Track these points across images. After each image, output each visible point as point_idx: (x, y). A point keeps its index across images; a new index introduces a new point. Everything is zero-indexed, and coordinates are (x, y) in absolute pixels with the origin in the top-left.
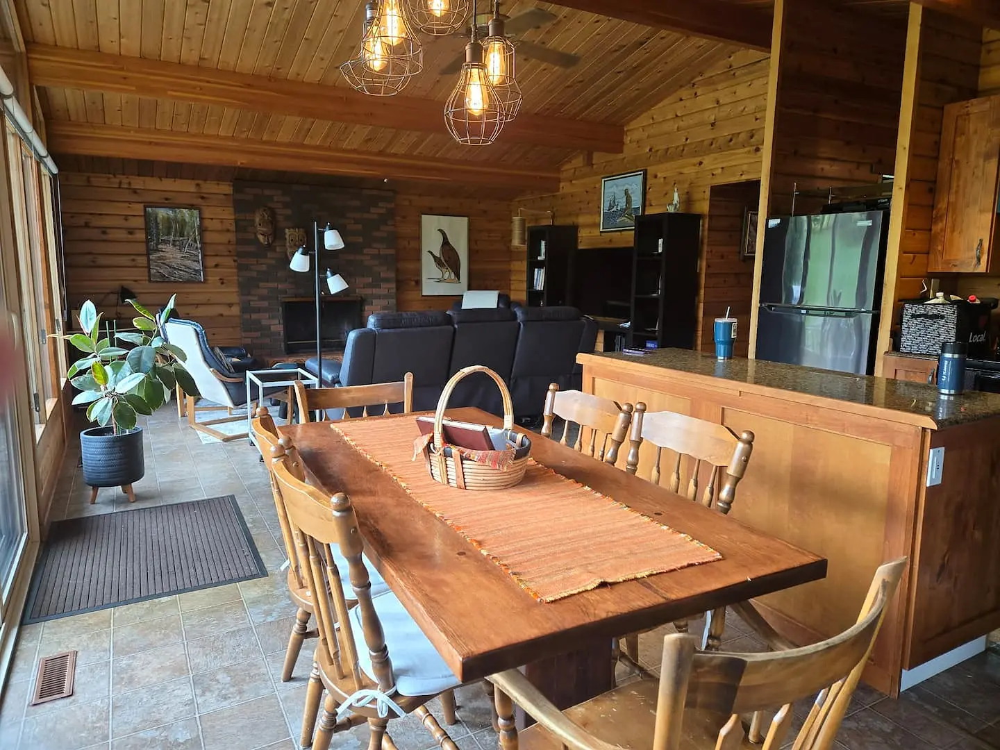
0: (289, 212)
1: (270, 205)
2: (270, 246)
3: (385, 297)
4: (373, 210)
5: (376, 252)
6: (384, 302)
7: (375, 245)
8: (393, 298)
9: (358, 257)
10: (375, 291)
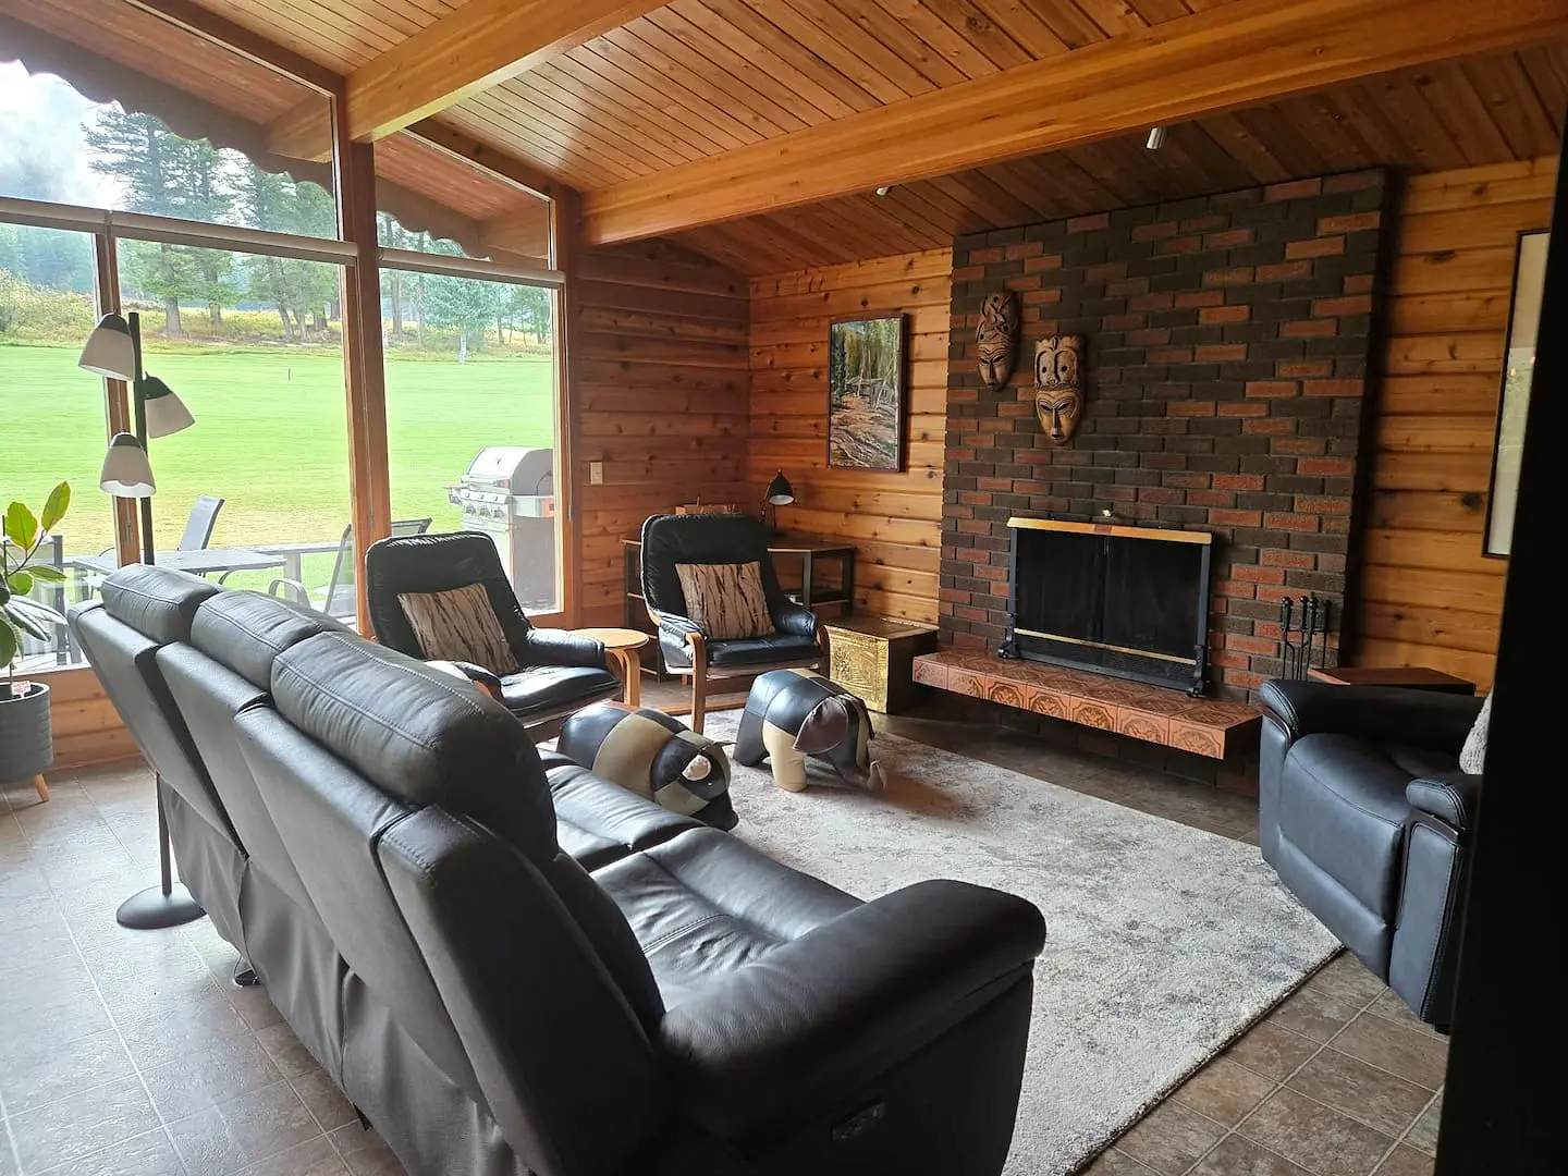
0: (1053, 294)
1: (1013, 284)
2: (1002, 388)
3: (1314, 544)
4: (1293, 250)
5: (1287, 391)
6: (1302, 561)
7: (1284, 370)
8: (1337, 551)
9: (1228, 411)
10: (1275, 521)
